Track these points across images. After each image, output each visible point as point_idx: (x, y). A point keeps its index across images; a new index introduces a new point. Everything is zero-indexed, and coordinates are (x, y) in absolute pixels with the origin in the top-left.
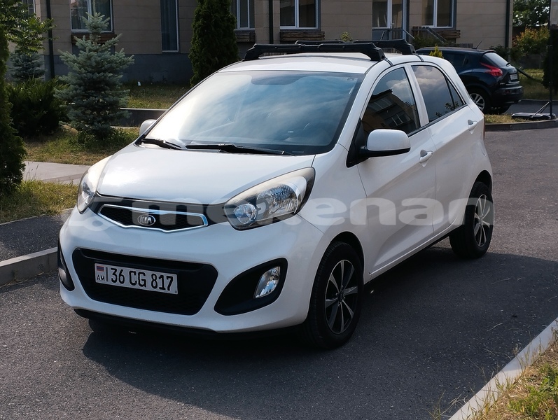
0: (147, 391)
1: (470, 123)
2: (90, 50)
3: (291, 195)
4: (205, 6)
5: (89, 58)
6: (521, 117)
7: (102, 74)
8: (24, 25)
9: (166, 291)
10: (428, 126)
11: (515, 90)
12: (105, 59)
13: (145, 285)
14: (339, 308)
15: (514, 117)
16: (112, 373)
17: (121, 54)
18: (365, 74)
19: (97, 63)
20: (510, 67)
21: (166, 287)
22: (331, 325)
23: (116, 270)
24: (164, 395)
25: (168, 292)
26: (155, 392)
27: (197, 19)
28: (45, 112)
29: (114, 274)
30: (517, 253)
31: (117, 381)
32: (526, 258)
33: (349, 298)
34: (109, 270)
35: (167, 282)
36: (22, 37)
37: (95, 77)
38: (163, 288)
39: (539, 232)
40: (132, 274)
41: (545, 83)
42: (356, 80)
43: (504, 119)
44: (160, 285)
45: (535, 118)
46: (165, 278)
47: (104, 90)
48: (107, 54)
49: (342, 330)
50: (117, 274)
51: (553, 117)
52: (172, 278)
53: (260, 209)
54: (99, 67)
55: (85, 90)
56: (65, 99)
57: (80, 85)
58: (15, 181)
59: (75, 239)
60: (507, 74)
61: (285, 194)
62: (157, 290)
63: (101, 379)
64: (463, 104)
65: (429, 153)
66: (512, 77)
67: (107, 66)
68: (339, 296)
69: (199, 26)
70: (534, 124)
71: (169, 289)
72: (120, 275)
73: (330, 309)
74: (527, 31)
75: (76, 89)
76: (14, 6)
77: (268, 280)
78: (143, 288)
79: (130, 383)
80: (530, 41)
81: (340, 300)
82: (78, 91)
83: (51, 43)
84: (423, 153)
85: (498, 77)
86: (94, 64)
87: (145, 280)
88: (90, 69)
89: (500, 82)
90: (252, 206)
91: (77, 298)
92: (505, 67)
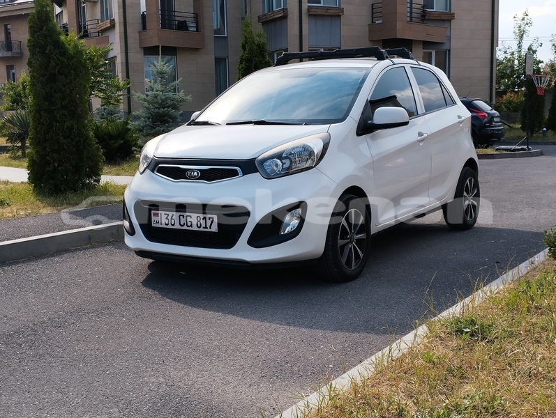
0: (192, 306)
1: (459, 117)
2: (157, 91)
3: (311, 153)
4: (247, 52)
5: (156, 97)
6: (503, 149)
7: (166, 109)
8: (108, 85)
9: (208, 230)
10: (424, 114)
11: (498, 130)
12: (169, 98)
13: (191, 226)
14: (351, 249)
15: (497, 150)
16: (164, 296)
17: (181, 94)
18: (372, 68)
19: (162, 100)
20: (494, 111)
21: (208, 226)
22: (344, 260)
23: (168, 215)
24: (205, 308)
25: (210, 230)
26: (199, 307)
27: (241, 63)
28: (122, 142)
29: (167, 218)
30: (500, 227)
31: (168, 300)
32: (507, 229)
33: (359, 242)
34: (163, 215)
35: (209, 222)
36: (106, 94)
37: (160, 112)
38: (206, 227)
39: (517, 215)
40: (181, 217)
41: (523, 128)
42: (364, 72)
43: (490, 151)
44: (203, 225)
45: (514, 150)
46: (207, 219)
47: (168, 122)
48: (171, 94)
49: (353, 268)
50: (169, 218)
51: (529, 149)
52: (213, 218)
53: (285, 163)
54: (163, 104)
55: (153, 122)
56: (137, 130)
57: (149, 118)
58: (95, 181)
59: (137, 193)
60: (492, 117)
61: (307, 152)
62: (201, 229)
63: (156, 299)
64: (454, 103)
65: (425, 135)
66: (495, 120)
67: (169, 102)
68: (350, 238)
69: (243, 68)
70: (513, 154)
71: (210, 228)
72: (172, 219)
73: (343, 247)
74: (508, 94)
75: (146, 122)
76: (101, 69)
77: (291, 220)
78: (190, 228)
79: (178, 301)
80: (510, 102)
81: (351, 242)
82: (148, 123)
83: (129, 99)
84: (420, 134)
85: (484, 119)
86: (160, 101)
87: (191, 222)
88: (156, 105)
89: (485, 123)
90: (279, 162)
91: (138, 241)
92: (490, 112)
